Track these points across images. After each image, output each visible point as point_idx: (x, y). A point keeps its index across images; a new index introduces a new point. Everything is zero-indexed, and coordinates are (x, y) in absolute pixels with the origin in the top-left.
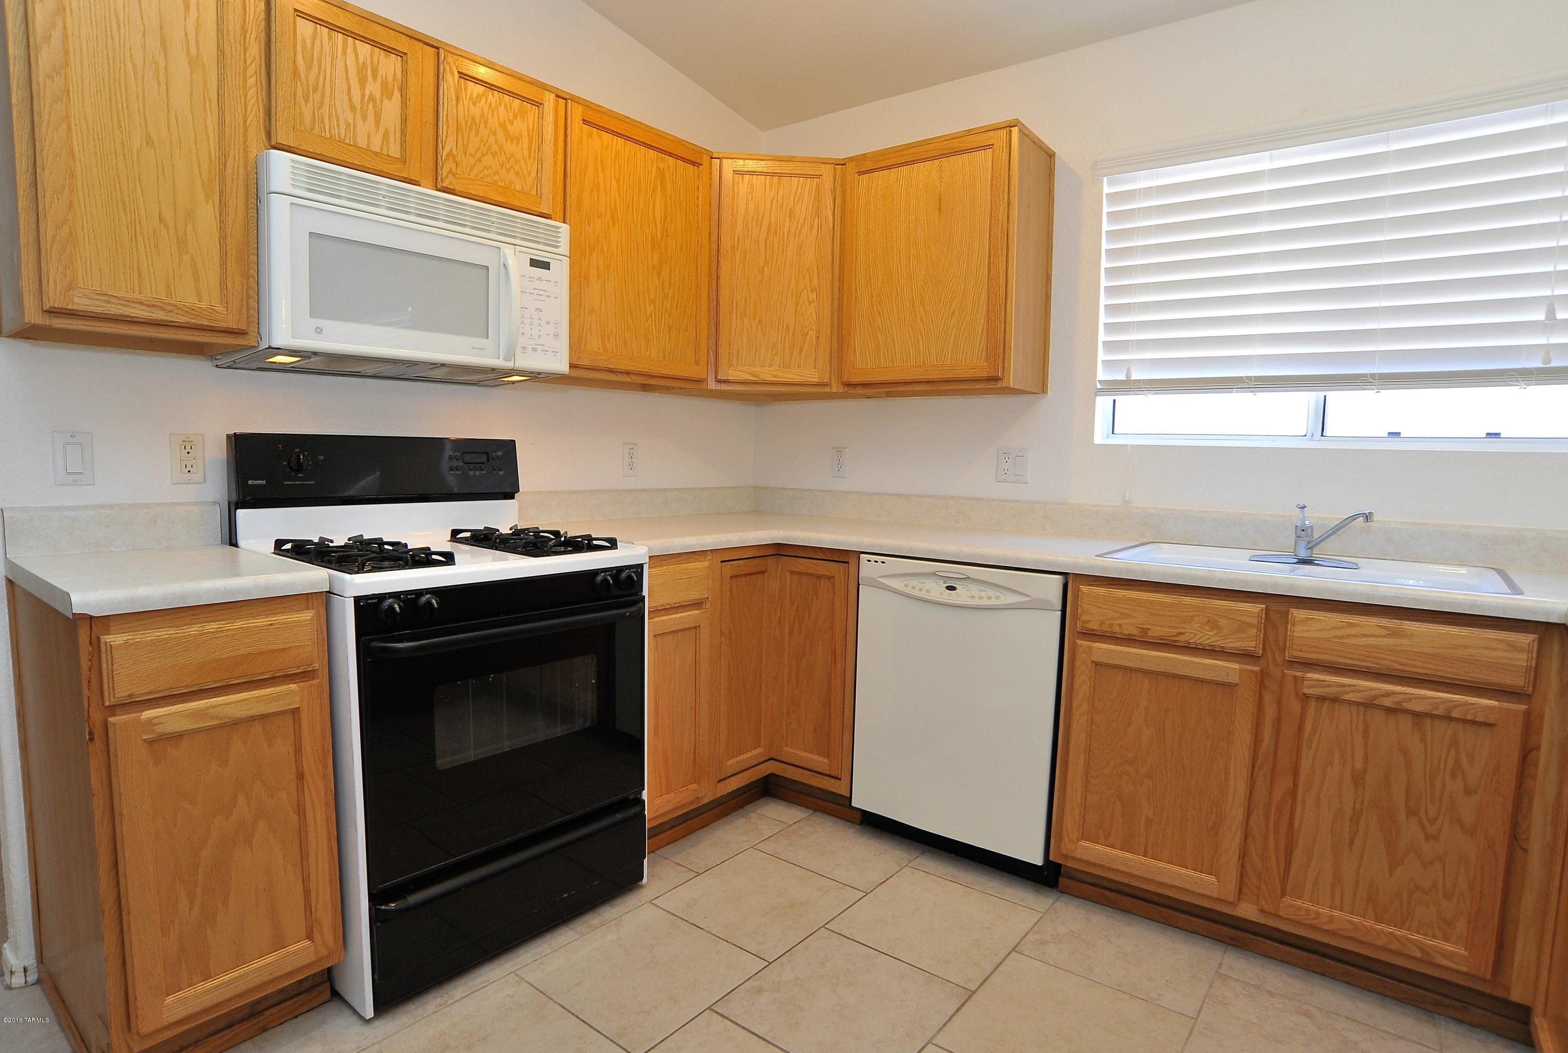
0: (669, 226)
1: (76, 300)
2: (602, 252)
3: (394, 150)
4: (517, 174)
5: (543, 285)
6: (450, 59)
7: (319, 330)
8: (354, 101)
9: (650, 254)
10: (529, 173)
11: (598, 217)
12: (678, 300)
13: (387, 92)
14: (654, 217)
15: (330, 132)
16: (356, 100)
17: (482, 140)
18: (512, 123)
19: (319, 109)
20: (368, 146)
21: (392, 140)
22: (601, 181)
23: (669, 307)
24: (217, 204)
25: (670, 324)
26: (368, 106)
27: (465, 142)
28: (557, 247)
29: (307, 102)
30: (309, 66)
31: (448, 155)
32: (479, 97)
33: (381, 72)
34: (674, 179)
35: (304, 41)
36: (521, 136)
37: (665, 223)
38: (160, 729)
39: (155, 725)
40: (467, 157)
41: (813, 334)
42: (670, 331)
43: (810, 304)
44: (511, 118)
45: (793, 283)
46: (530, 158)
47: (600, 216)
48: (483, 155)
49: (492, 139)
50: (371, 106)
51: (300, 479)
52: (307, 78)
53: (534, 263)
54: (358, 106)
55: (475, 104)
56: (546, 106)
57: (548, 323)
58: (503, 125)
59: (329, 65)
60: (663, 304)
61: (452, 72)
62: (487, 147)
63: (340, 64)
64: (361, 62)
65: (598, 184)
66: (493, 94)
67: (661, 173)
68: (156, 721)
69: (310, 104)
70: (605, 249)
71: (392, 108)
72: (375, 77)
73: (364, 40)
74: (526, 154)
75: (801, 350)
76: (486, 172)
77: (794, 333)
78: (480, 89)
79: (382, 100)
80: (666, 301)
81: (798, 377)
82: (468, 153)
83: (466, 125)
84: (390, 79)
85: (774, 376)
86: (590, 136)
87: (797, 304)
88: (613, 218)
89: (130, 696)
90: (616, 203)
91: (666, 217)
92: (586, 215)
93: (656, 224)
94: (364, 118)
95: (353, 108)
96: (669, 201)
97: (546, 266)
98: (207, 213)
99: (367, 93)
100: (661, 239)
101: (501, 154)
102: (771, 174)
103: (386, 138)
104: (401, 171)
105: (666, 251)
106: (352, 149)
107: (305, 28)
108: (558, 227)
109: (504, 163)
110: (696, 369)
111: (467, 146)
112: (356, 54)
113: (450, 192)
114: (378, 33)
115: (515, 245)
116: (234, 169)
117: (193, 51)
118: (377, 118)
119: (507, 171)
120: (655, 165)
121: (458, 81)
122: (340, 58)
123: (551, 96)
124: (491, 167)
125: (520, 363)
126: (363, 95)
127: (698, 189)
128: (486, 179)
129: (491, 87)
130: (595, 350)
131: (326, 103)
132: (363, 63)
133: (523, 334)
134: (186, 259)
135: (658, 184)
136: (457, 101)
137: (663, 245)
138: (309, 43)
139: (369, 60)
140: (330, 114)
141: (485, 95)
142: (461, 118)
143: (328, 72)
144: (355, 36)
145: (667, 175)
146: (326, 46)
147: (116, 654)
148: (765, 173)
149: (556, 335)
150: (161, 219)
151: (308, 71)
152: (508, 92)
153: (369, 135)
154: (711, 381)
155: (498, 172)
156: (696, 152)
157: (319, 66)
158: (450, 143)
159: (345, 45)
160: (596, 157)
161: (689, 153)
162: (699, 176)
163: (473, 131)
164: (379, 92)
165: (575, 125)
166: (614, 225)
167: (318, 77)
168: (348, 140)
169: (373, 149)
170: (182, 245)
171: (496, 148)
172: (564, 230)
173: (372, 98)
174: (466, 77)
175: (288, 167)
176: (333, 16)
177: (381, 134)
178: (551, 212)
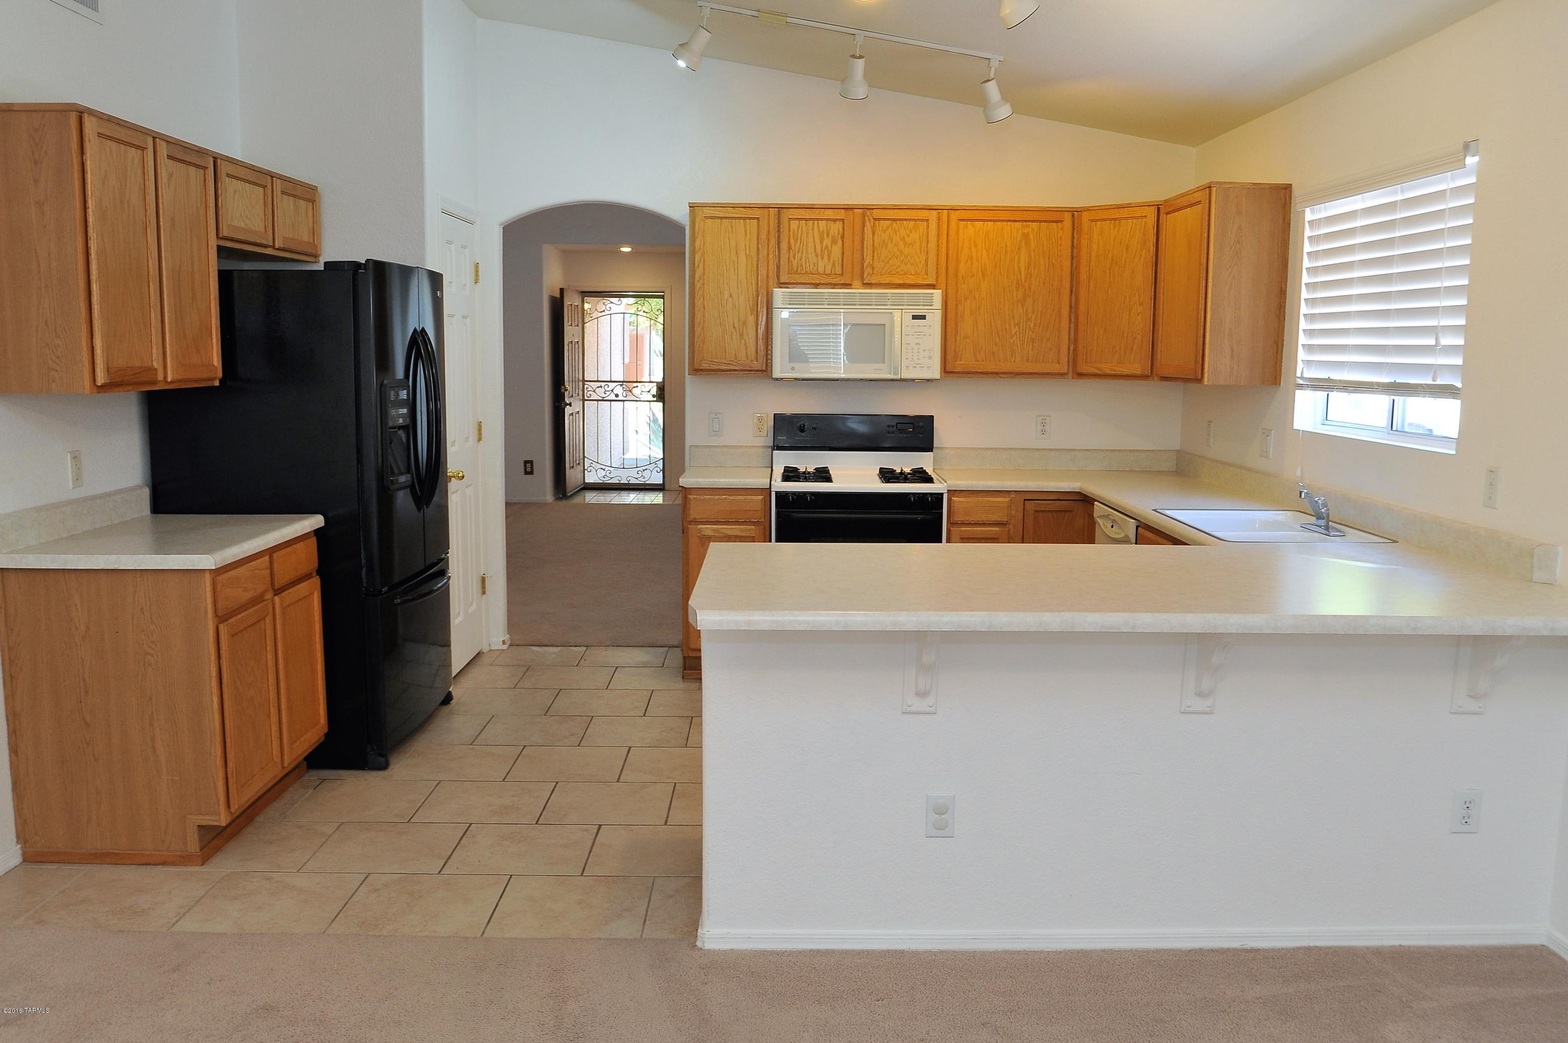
0: (1033, 271)
1: (703, 365)
2: (975, 298)
3: (838, 271)
4: (912, 264)
5: (922, 329)
6: (868, 212)
7: (793, 369)
8: (817, 251)
9: (1015, 293)
10: (919, 263)
11: (971, 277)
12: (1041, 321)
13: (834, 242)
14: (1019, 269)
15: (805, 270)
16: (819, 250)
17: (889, 251)
18: (908, 236)
19: (801, 260)
20: (824, 272)
21: (836, 266)
22: (974, 255)
23: (1032, 326)
24: (755, 316)
25: (1034, 337)
26: (824, 252)
28: (932, 305)
29: (795, 258)
30: (796, 241)
31: (867, 266)
32: (887, 228)
33: (832, 233)
34: (1038, 238)
35: (794, 230)
36: (915, 242)
37: (1028, 269)
38: (703, 533)
39: (702, 531)
40: (880, 263)
41: (1139, 337)
42: (1033, 343)
43: (1138, 314)
44: (908, 233)
45: (1127, 301)
46: (921, 253)
47: (973, 276)
48: (890, 259)
49: (896, 249)
50: (826, 252)
51: (803, 437)
52: (795, 248)
53: (915, 317)
54: (819, 254)
55: (885, 232)
56: (930, 220)
57: (924, 350)
58: (903, 239)
59: (805, 238)
60: (1026, 324)
61: (869, 220)
62: (892, 254)
63: (811, 236)
64: (821, 231)
65: (972, 257)
66: (896, 224)
67: (1026, 237)
68: (703, 529)
69: (796, 259)
70: (977, 296)
71: (836, 250)
72: (828, 236)
73: (822, 219)
74: (918, 251)
75: (1132, 349)
76: (892, 268)
77: (1127, 338)
78: (889, 222)
79: (832, 247)
80: (1029, 323)
81: (1127, 371)
82: (881, 260)
83: (879, 246)
84: (836, 234)
85: (1112, 370)
86: (966, 227)
87: (1130, 316)
88: (983, 275)
89: (695, 519)
90: (985, 265)
91: (1029, 264)
92: (962, 278)
93: (1020, 272)
94: (822, 259)
95: (817, 255)
96: (1032, 254)
97: (923, 317)
98: (752, 320)
99: (824, 245)
100: (1025, 281)
101: (901, 256)
102: (1115, 219)
103: (834, 265)
104: (841, 281)
105: (1030, 288)
106: (816, 276)
107: (794, 224)
108: (932, 294)
109: (903, 260)
110: (1058, 366)
111: (880, 256)
112: (819, 228)
113: (869, 285)
114: (829, 214)
115: (902, 309)
116: (762, 299)
117: (748, 253)
118: (829, 256)
119: (906, 264)
120: (1020, 231)
121: (874, 224)
122: (811, 231)
123: (935, 212)
124: (895, 265)
125: (905, 375)
126: (822, 247)
127: (1061, 238)
128: (892, 273)
129: (895, 220)
130: (966, 360)
131: (804, 256)
132: (823, 231)
133: (907, 359)
134: (743, 341)
135: (1023, 244)
136: (873, 235)
137: (1027, 284)
138: (796, 231)
139: (825, 229)
140: (806, 261)
141: (891, 225)
142: (876, 243)
143: (805, 241)
144: (818, 219)
145: (1032, 236)
146: (804, 229)
147: (691, 502)
148: (1111, 219)
149: (930, 358)
150: (734, 327)
151: (795, 244)
152: (906, 220)
153: (825, 267)
154: (1071, 374)
155: (899, 266)
156: (1058, 213)
157: (801, 240)
158: (868, 260)
159: (813, 224)
160: (970, 240)
161: (1051, 216)
162: (1062, 229)
163: (884, 248)
164: (830, 243)
165: (953, 225)
166: (984, 279)
167: (800, 245)
168: (814, 272)
169: (826, 273)
170: (741, 335)
171: (898, 253)
172: (937, 294)
173: (827, 247)
174: (879, 219)
175: (778, 293)
176: (807, 214)
177: (831, 264)
178: (935, 282)
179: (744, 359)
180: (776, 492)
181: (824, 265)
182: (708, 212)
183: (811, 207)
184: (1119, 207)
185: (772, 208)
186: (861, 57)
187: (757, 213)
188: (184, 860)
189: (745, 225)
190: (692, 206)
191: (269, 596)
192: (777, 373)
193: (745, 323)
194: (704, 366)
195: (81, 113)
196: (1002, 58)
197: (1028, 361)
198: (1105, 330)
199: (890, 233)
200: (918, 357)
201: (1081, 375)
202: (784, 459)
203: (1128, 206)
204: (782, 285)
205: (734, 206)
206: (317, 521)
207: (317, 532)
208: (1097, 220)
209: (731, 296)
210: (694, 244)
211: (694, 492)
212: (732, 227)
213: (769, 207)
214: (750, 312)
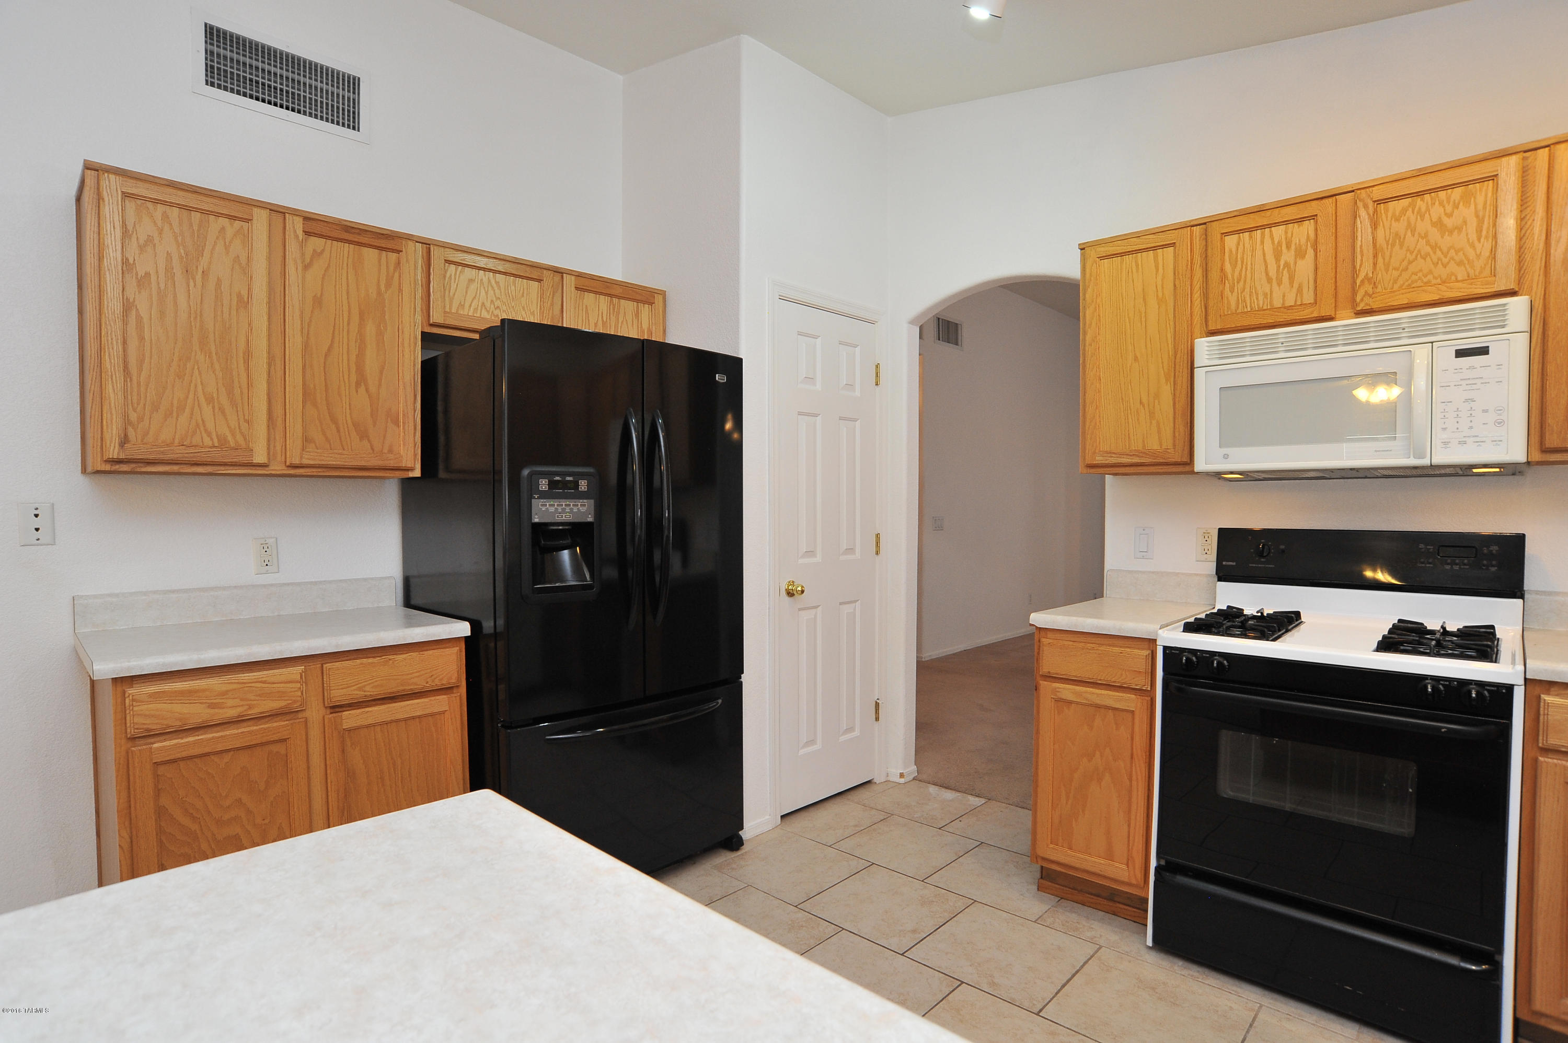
3: (1307, 298)
4: (1461, 263)
6: (1364, 195)
7: (1226, 456)
8: (1270, 274)
10: (1478, 256)
13: (1300, 254)
15: (1251, 306)
16: (1273, 273)
17: (1408, 250)
18: (1450, 215)
19: (1242, 293)
20: (1284, 304)
21: (1305, 291)
24: (1172, 384)
26: (1282, 273)
27: (1387, 260)
28: (1505, 327)
29: (1233, 292)
30: (1234, 266)
31: (1362, 282)
32: (1404, 211)
33: (1295, 240)
35: (1231, 251)
39: (1058, 692)
40: (1389, 272)
44: (1449, 210)
46: (1479, 240)
48: (1410, 262)
49: (1423, 242)
50: (1285, 272)
51: (1262, 563)
52: (1233, 276)
53: (1464, 353)
54: (1274, 277)
55: (1398, 220)
56: (1502, 177)
57: (1486, 411)
58: (1437, 223)
59: (1250, 258)
61: (1367, 207)
62: (1416, 252)
63: (1259, 253)
64: (1276, 243)
66: (1422, 199)
68: (1059, 690)
69: (1235, 293)
71: (1305, 267)
72: (1288, 247)
73: (1277, 224)
74: (1473, 237)
76: (1414, 277)
78: (1405, 202)
79: (1295, 263)
82: (1391, 268)
83: (1388, 246)
84: (1303, 241)
89: (1048, 673)
95: (1269, 280)
98: (1166, 391)
99: (1282, 263)
101: (1435, 253)
103: (1300, 290)
104: (1312, 313)
106: (1267, 312)
107: (1231, 241)
108: (1504, 305)
109: (1439, 259)
111: (1389, 262)
112: (1272, 239)
113: (1371, 312)
114: (1291, 213)
115: (1432, 343)
116: (1182, 356)
117: (1160, 295)
118: (1291, 279)
119: (1445, 266)
121: (1375, 211)
122: (1259, 244)
124: (1421, 271)
125: (1442, 457)
126: (1279, 267)
128: (1413, 286)
129: (1418, 194)
131: (1248, 286)
132: (1279, 242)
133: (1444, 429)
134: (1154, 422)
136: (1375, 228)
138: (1234, 250)
139: (1283, 237)
140: (1251, 292)
141: (1413, 205)
142: (1380, 242)
143: (1249, 263)
144: (1270, 226)
146: (1247, 245)
147: (1045, 648)
149: (1500, 423)
150: (1141, 403)
151: (1233, 271)
152: (1444, 188)
153: (1284, 296)
155: (1431, 272)
157: (1242, 262)
158: (1365, 269)
159: (1263, 235)
163: (1397, 247)
164: (1293, 258)
167: (1241, 270)
168: (1265, 308)
169: (1287, 304)
170: (1152, 414)
171: (1428, 249)
172: (1517, 306)
173: (1287, 265)
174: (1385, 201)
175: (1204, 348)
176: (1251, 221)
177: (1295, 290)
178: (1512, 286)
179: (1154, 445)
180: (1165, 648)
181: (1283, 295)
182: (1103, 250)
183: (1260, 210)
185: (1196, 225)
187: (1173, 237)
189: (1156, 257)
192: (1201, 464)
193: (1157, 393)
199: (1408, 219)
200: (1471, 424)
204: (1210, 334)
205: (1138, 235)
206: (461, 628)
209: (1136, 359)
210: (1084, 295)
211: (1050, 635)
212: (1137, 265)
213: (1192, 225)
214: (1163, 380)
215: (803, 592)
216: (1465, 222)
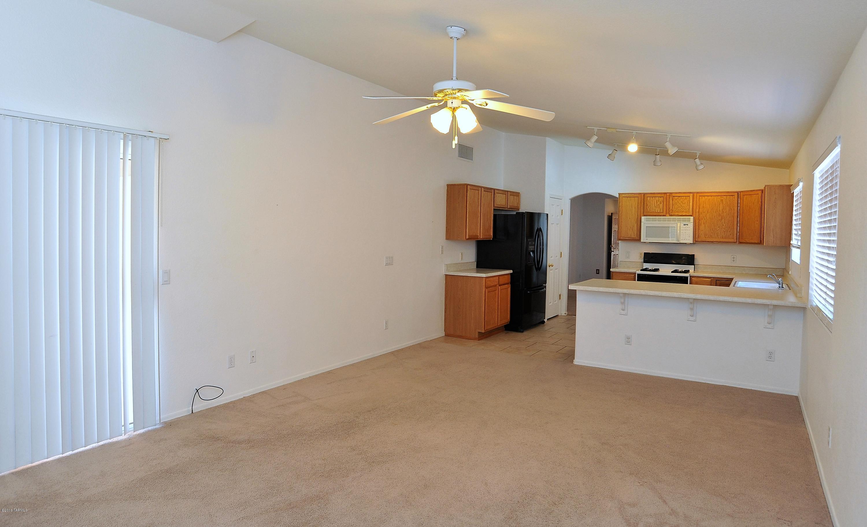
0: (724, 211)
2: (705, 219)
3: (662, 211)
4: (685, 209)
5: (687, 228)
6: (671, 195)
7: (647, 239)
9: (718, 218)
10: (687, 208)
12: (727, 226)
13: (661, 203)
14: (720, 210)
15: (652, 211)
19: (650, 209)
22: (705, 206)
23: (724, 228)
25: (725, 231)
28: (690, 221)
29: (648, 208)
31: (670, 210)
34: (726, 201)
42: (724, 233)
44: (684, 200)
45: (753, 220)
46: (688, 206)
47: (704, 212)
48: (678, 208)
51: (652, 259)
52: (649, 205)
53: (684, 225)
55: (676, 200)
56: (690, 196)
57: (687, 235)
58: (682, 202)
60: (722, 227)
61: (671, 197)
62: (679, 206)
64: (657, 200)
66: (679, 198)
67: (722, 200)
71: (661, 205)
72: (659, 202)
74: (686, 205)
75: (755, 235)
78: (677, 197)
81: (753, 242)
82: (675, 208)
84: (661, 201)
85: (749, 241)
86: (702, 198)
88: (708, 212)
90: (708, 209)
91: (723, 209)
92: (700, 213)
94: (657, 208)
95: (655, 207)
96: (724, 205)
97: (687, 225)
98: (636, 225)
101: (681, 207)
102: (750, 195)
104: (663, 214)
105: (723, 216)
106: (655, 213)
107: (649, 198)
108: (690, 218)
110: (733, 240)
113: (671, 216)
114: (659, 195)
115: (680, 222)
116: (639, 219)
117: (635, 206)
118: (659, 207)
119: (683, 209)
120: (720, 199)
121: (673, 198)
122: (654, 200)
123: (692, 194)
125: (681, 242)
126: (657, 205)
127: (734, 201)
128: (678, 212)
129: (679, 196)
130: (703, 238)
131: (651, 207)
133: (681, 237)
134: (633, 231)
135: (721, 203)
136: (673, 201)
137: (722, 215)
138: (649, 200)
140: (652, 209)
142: (673, 203)
143: (652, 203)
144: (656, 197)
145: (724, 200)
146: (651, 200)
147: (614, 276)
148: (749, 195)
149: (689, 236)
150: (630, 227)
152: (683, 196)
154: (738, 242)
155: (680, 210)
156: (733, 193)
157: (650, 203)
158: (671, 208)
159: (654, 198)
160: (703, 202)
161: (730, 194)
162: (734, 198)
163: (676, 205)
165: (698, 198)
166: (708, 213)
169: (658, 212)
172: (692, 218)
174: (674, 196)
175: (643, 218)
176: (653, 195)
177: (659, 210)
178: (692, 214)
179: (633, 236)
180: (637, 274)
181: (658, 210)
182: (623, 195)
183: (654, 193)
184: (751, 191)
186: (658, 155)
187: (638, 195)
188: (475, 339)
189: (634, 199)
190: (619, 194)
191: (498, 286)
192: (643, 241)
193: (634, 226)
194: (622, 238)
195: (467, 185)
196: (700, 152)
197: (723, 238)
198: (747, 229)
199: (678, 200)
200: (685, 236)
201: (740, 243)
202: (646, 266)
203: (754, 191)
204: (644, 216)
205: (630, 194)
206: (511, 271)
207: (511, 274)
208: (746, 195)
209: (630, 218)
210: (619, 204)
211: (614, 273)
212: (630, 200)
213: (641, 194)
214: (635, 223)
215: (553, 266)
216: (685, 203)
